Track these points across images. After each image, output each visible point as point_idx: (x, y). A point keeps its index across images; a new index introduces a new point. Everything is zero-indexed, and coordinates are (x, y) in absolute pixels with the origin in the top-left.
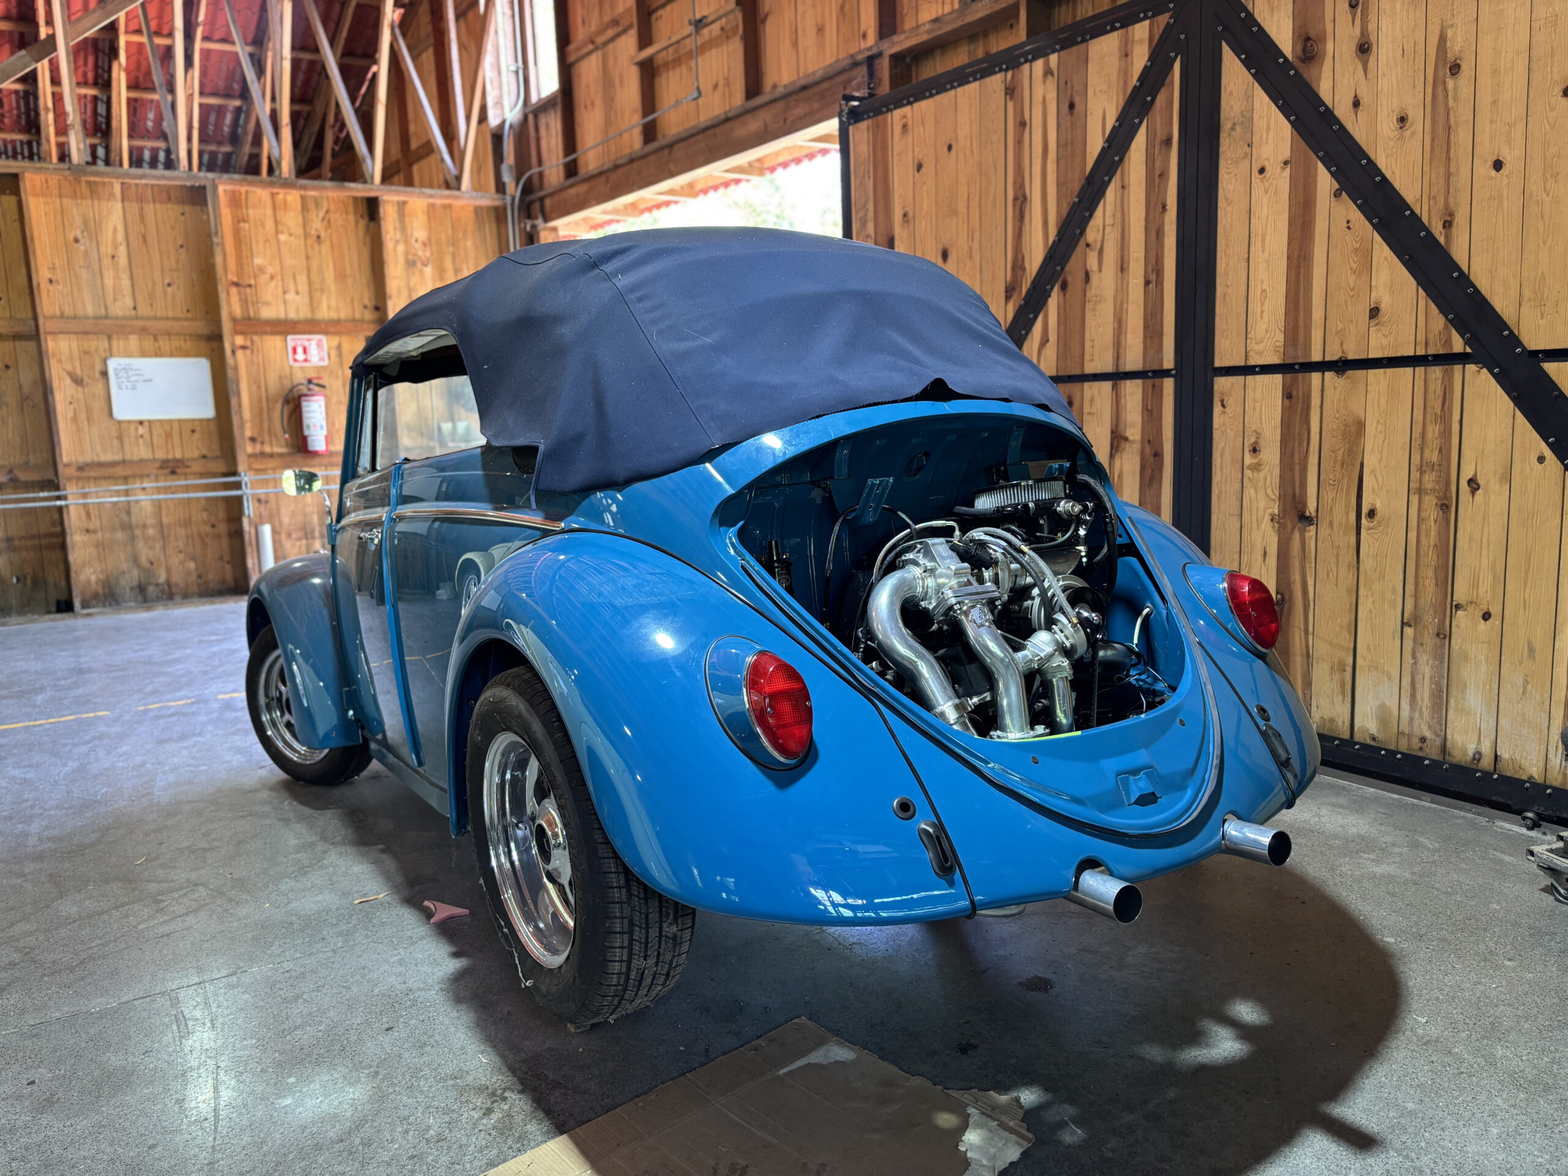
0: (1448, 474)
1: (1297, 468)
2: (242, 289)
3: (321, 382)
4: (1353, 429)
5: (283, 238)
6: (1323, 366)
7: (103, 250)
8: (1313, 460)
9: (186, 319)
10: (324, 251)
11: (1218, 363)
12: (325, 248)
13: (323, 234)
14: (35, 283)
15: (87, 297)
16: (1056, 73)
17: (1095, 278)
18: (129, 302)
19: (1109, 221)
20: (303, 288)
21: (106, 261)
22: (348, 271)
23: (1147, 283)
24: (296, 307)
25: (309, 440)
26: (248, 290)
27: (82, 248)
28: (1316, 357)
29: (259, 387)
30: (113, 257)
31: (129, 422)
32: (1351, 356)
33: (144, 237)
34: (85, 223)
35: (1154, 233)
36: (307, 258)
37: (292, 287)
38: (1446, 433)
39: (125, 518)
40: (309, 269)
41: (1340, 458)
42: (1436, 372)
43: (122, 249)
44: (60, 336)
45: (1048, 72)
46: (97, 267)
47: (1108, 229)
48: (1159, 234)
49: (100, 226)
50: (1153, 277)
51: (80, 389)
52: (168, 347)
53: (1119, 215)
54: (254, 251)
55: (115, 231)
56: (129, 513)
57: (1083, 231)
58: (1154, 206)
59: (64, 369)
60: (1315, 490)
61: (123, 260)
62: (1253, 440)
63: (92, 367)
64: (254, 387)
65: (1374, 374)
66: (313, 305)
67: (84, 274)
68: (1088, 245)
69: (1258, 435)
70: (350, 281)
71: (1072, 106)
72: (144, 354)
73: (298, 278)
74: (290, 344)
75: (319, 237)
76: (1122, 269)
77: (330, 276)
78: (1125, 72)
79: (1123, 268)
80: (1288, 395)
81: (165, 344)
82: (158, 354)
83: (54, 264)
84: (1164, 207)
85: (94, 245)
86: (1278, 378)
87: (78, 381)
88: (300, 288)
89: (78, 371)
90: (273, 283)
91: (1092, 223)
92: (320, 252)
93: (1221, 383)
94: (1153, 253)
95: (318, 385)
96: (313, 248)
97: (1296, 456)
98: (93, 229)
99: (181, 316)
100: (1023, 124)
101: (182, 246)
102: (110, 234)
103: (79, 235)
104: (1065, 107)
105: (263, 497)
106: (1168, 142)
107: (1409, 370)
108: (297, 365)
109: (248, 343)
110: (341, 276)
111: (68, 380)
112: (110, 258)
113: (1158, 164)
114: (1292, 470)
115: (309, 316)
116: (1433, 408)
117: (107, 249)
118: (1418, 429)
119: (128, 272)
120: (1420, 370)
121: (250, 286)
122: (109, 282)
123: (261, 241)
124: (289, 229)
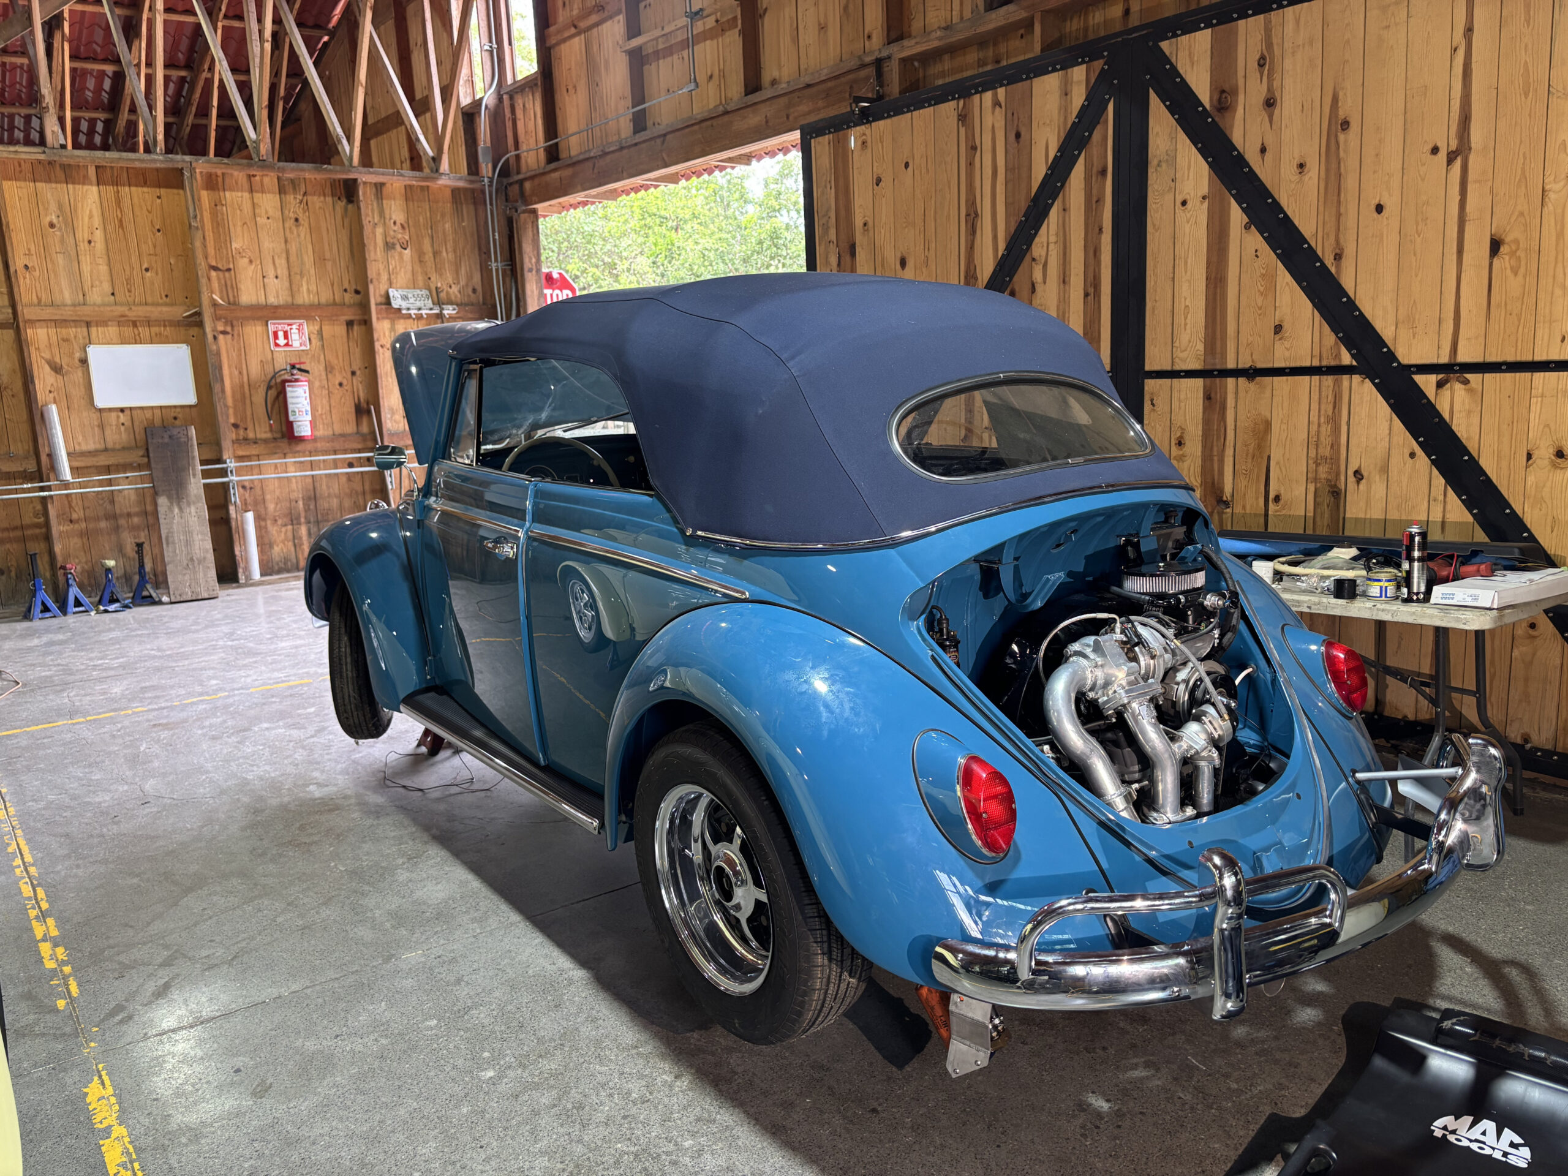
0: (1339, 467)
1: (1216, 458)
2: (221, 274)
3: (303, 367)
4: (1262, 427)
5: (260, 221)
6: (1237, 373)
7: (79, 235)
8: (1229, 452)
9: (166, 304)
10: (302, 235)
11: (1147, 368)
12: (304, 230)
13: (301, 217)
14: (12, 270)
15: (64, 283)
16: (1003, 105)
17: (1039, 288)
18: (107, 287)
19: (1052, 239)
20: (283, 271)
21: (83, 246)
22: (328, 255)
23: (1086, 295)
24: (276, 293)
25: (295, 426)
26: (227, 274)
27: (58, 233)
28: (1231, 365)
29: (240, 373)
30: (90, 242)
31: (110, 410)
32: (1259, 365)
33: (121, 221)
34: (60, 207)
35: (1092, 252)
36: (286, 241)
37: (271, 273)
38: (1336, 431)
39: (109, 507)
40: (287, 252)
41: (1251, 451)
42: (1329, 380)
43: (99, 235)
44: (37, 324)
45: (996, 103)
46: (73, 253)
47: (1052, 246)
48: (1097, 252)
49: (76, 211)
50: (1091, 290)
51: (60, 377)
52: (148, 333)
53: (1061, 234)
54: (232, 235)
55: (91, 217)
56: (112, 502)
57: (1029, 246)
58: (1092, 228)
59: (44, 359)
60: (1231, 478)
61: (99, 245)
62: (1179, 434)
63: (71, 355)
64: (236, 373)
65: (1278, 380)
66: (292, 291)
67: (60, 260)
68: (1034, 259)
69: (1183, 430)
70: (329, 265)
71: (1018, 135)
72: (123, 341)
73: (277, 261)
74: (271, 328)
75: (297, 220)
76: (1064, 282)
77: (309, 259)
78: (1065, 109)
79: (1064, 280)
80: (1208, 397)
81: (144, 331)
82: (137, 341)
83: (29, 250)
84: (1101, 230)
85: (70, 230)
86: (1199, 382)
87: (57, 369)
88: (279, 272)
89: (58, 360)
90: (253, 267)
91: (1037, 240)
92: (299, 235)
93: (1150, 385)
94: (1091, 269)
95: (300, 370)
96: (291, 232)
97: (1215, 449)
98: (69, 215)
99: (160, 301)
100: (974, 148)
101: (159, 231)
102: (86, 219)
103: (55, 221)
104: (1012, 137)
105: (247, 484)
106: (1103, 172)
107: (1307, 378)
108: (277, 349)
109: (229, 329)
110: (320, 260)
111: (47, 368)
112: (86, 243)
113: (1094, 192)
114: (1212, 460)
115: (289, 300)
116: (1326, 411)
117: (83, 234)
118: (1314, 428)
119: (105, 257)
120: (1315, 379)
121: (229, 270)
122: (86, 268)
123: (239, 224)
124: (267, 212)
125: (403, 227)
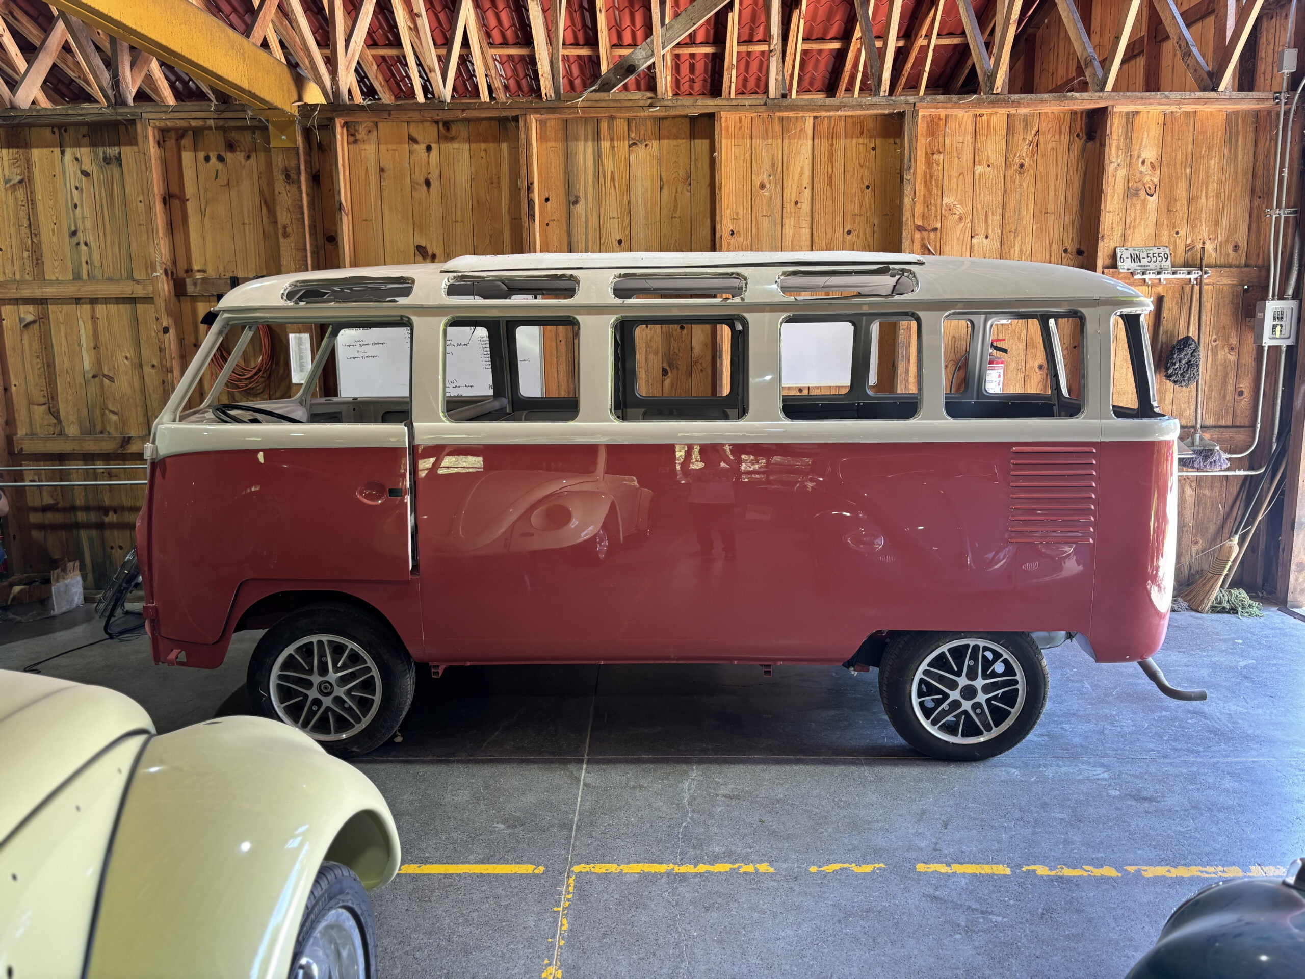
2: (925, 234)
5: (979, 169)
7: (787, 196)
10: (1025, 184)
12: (1028, 178)
13: (1027, 162)
14: (718, 236)
21: (789, 207)
24: (983, 253)
26: (932, 235)
27: (767, 194)
30: (796, 203)
33: (830, 178)
36: (1005, 193)
37: (982, 230)
40: (1004, 206)
43: (807, 193)
46: (778, 216)
49: (787, 169)
54: (946, 188)
55: (801, 174)
61: (805, 206)
66: (1003, 251)
70: (1051, 219)
73: (990, 217)
75: (1022, 166)
77: (1027, 214)
83: (737, 214)
85: (779, 190)
88: (989, 231)
90: (961, 226)
92: (1021, 185)
96: (1013, 182)
98: (780, 172)
101: (868, 187)
102: (797, 177)
103: (766, 181)
110: (1041, 213)
112: (793, 204)
117: (791, 194)
119: (809, 219)
121: (935, 230)
122: (789, 232)
123: (955, 174)
124: (988, 160)
125: (1153, 166)
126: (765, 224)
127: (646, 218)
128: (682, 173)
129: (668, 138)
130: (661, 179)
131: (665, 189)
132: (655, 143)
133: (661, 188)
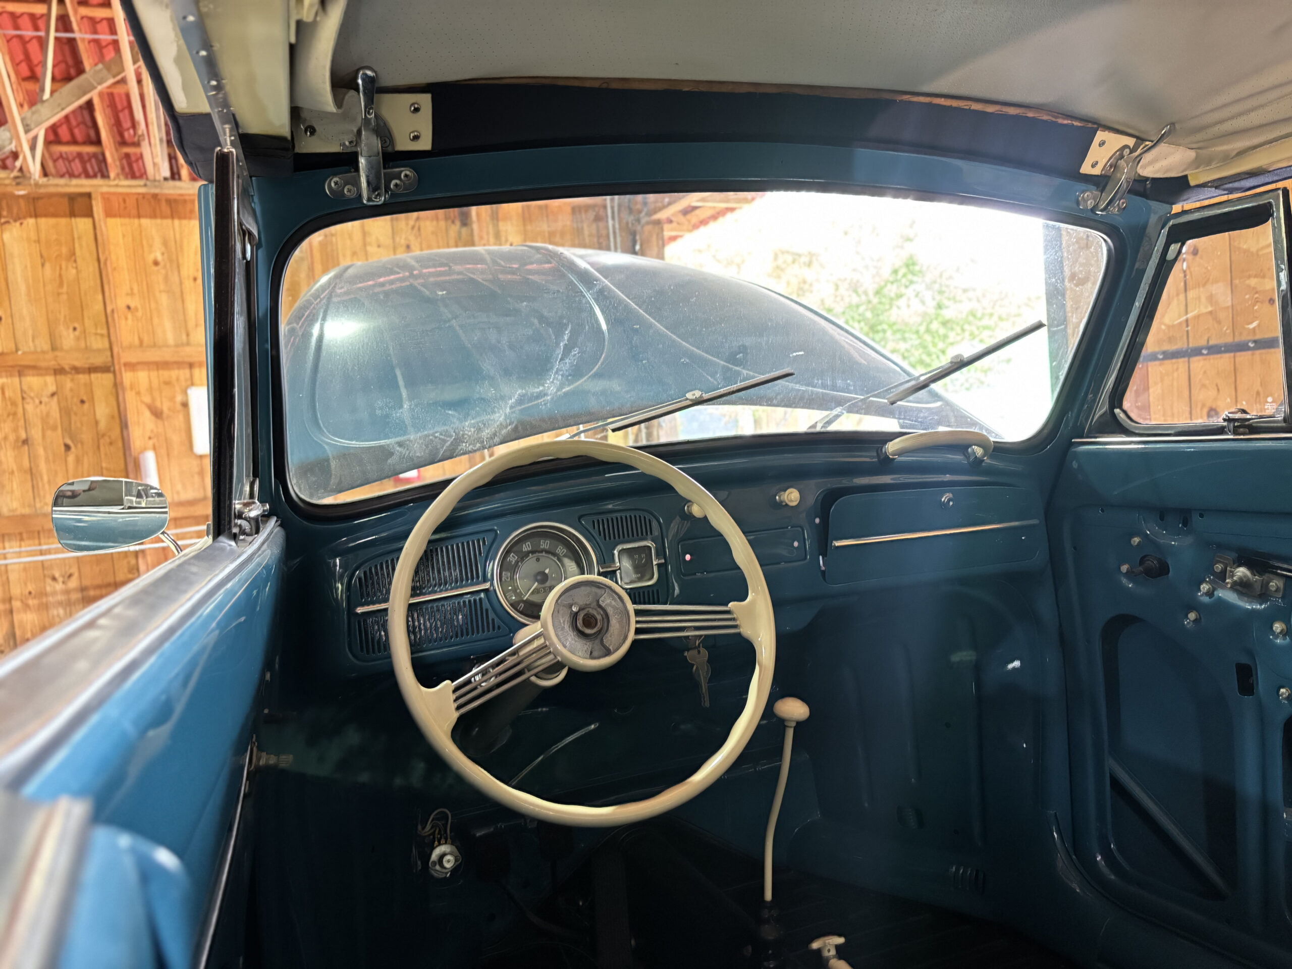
7: (184, 272)
14: (109, 310)
15: (168, 325)
21: (188, 284)
27: (162, 271)
30: (195, 279)
34: (165, 243)
44: (135, 368)
46: (178, 292)
49: (181, 250)
51: (159, 423)
59: (142, 402)
63: (172, 399)
83: (132, 289)
85: (175, 268)
87: (157, 414)
89: (158, 404)
98: (174, 251)
102: (192, 255)
103: (160, 258)
111: (147, 413)
112: (192, 280)
117: (188, 271)
122: (190, 307)
123: (348, 253)
124: (377, 240)
126: (164, 300)
127: (28, 295)
128: (64, 250)
129: (46, 215)
130: (42, 256)
131: (48, 266)
132: (31, 221)
133: (43, 265)
